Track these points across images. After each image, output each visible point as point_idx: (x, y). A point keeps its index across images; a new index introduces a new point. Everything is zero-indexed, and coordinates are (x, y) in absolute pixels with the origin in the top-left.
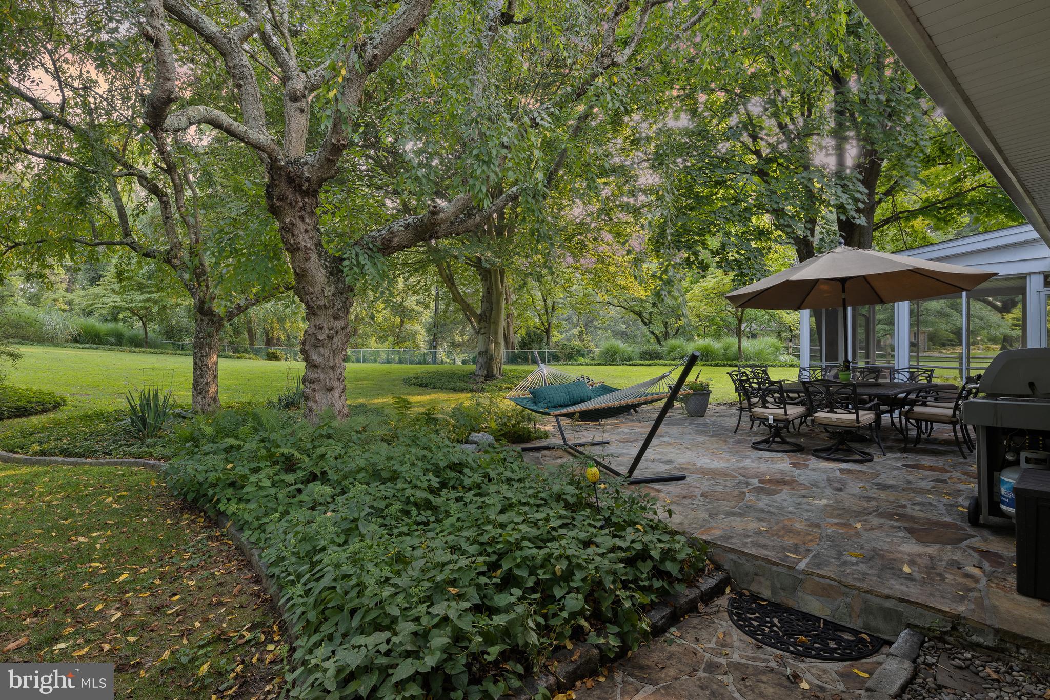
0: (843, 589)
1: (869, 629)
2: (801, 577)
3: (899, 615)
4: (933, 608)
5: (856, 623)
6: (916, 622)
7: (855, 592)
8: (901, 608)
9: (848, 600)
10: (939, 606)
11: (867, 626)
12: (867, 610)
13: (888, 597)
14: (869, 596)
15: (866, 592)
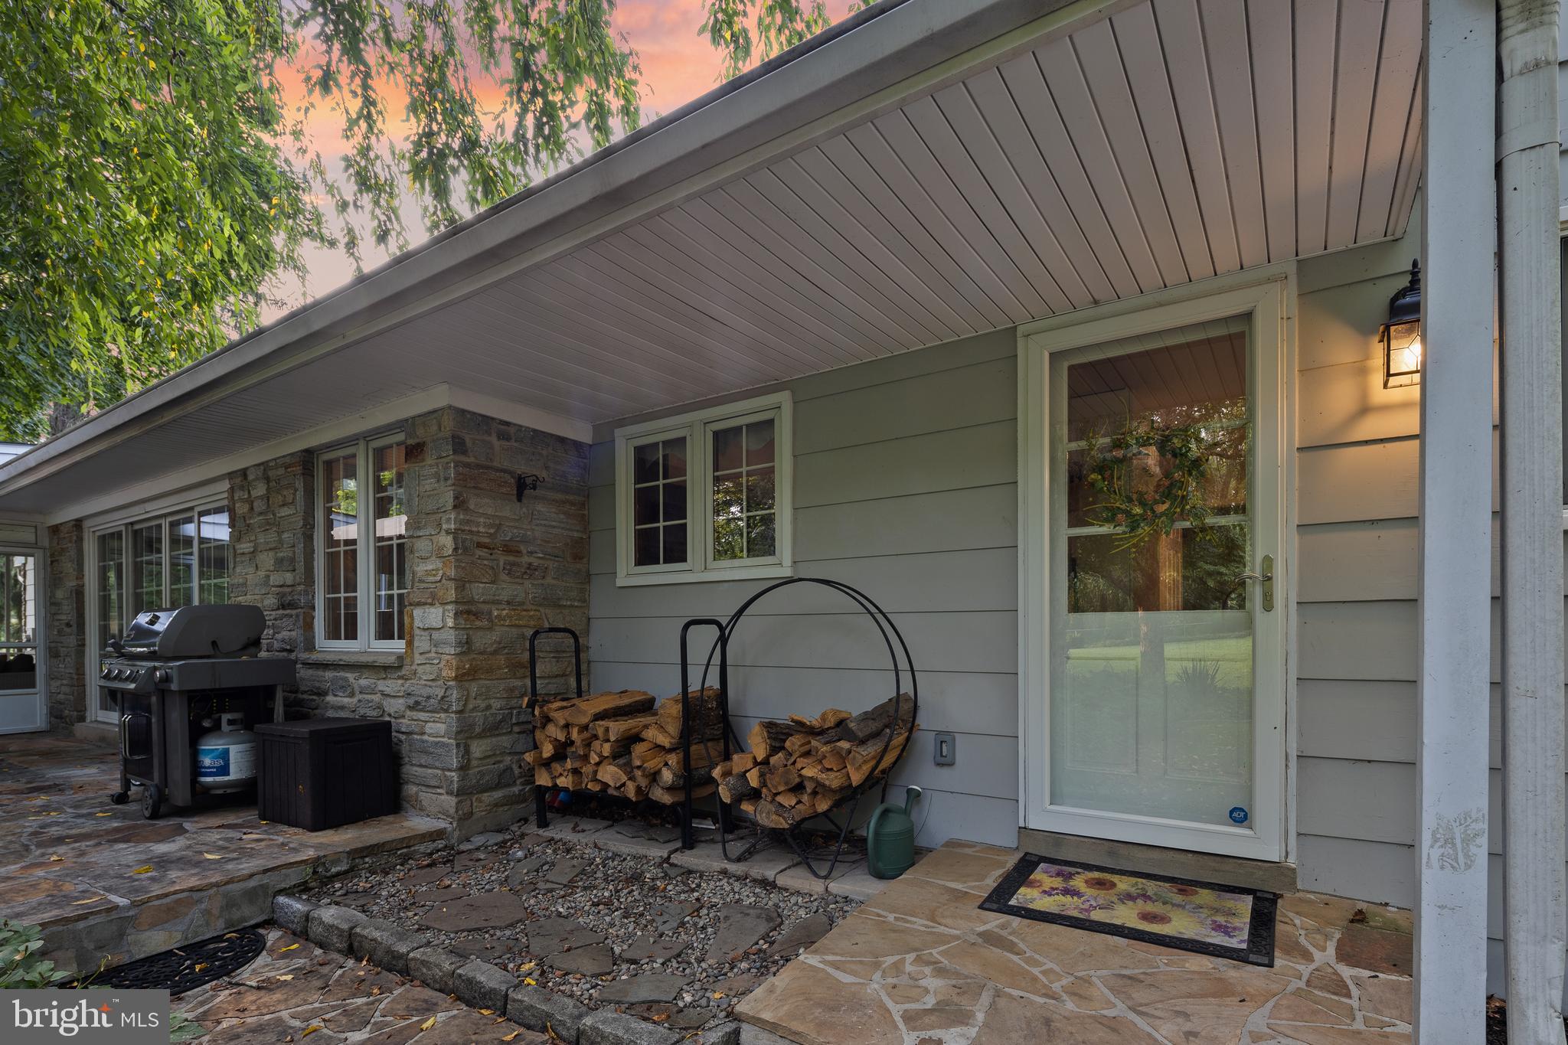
0: (196, 896)
1: (233, 926)
2: (131, 913)
3: (264, 887)
4: (296, 862)
5: (217, 927)
6: (283, 886)
7: (212, 891)
8: (265, 879)
9: (203, 906)
10: (299, 859)
11: (230, 924)
12: (230, 904)
13: (251, 876)
14: (230, 886)
15: (227, 883)
